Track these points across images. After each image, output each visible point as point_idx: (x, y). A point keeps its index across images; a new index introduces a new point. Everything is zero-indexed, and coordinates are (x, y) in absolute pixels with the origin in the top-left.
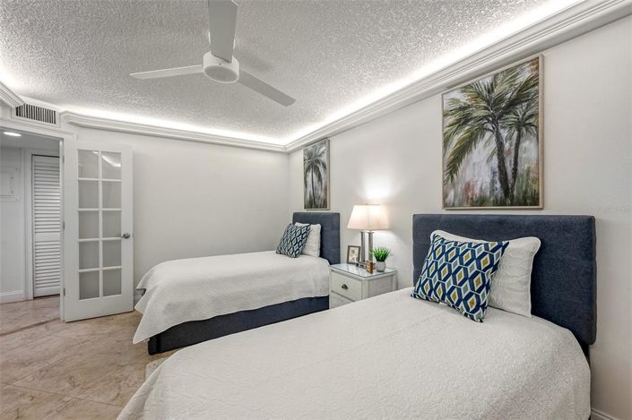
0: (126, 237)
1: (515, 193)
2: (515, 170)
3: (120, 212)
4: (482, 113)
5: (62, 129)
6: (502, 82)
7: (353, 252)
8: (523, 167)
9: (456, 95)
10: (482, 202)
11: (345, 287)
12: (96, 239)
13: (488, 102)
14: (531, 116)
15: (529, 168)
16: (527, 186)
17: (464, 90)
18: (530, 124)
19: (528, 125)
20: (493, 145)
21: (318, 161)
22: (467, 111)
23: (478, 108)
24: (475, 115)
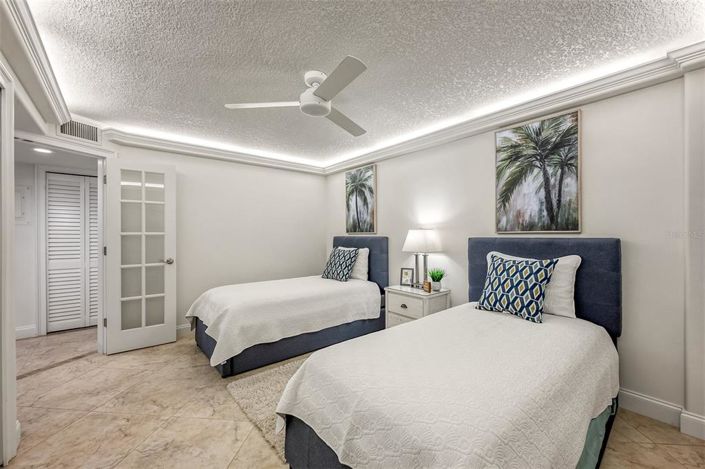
0: (170, 262)
1: (559, 220)
2: (559, 201)
3: (163, 236)
4: (531, 152)
5: (104, 147)
6: (548, 128)
7: (407, 274)
8: (565, 199)
9: (508, 134)
10: (531, 227)
11: (404, 306)
12: (139, 265)
13: (536, 143)
14: (572, 158)
15: (570, 201)
16: (569, 214)
17: (516, 130)
18: (571, 164)
19: (569, 165)
20: (541, 179)
21: (363, 186)
22: (517, 150)
23: (528, 147)
24: (525, 153)
